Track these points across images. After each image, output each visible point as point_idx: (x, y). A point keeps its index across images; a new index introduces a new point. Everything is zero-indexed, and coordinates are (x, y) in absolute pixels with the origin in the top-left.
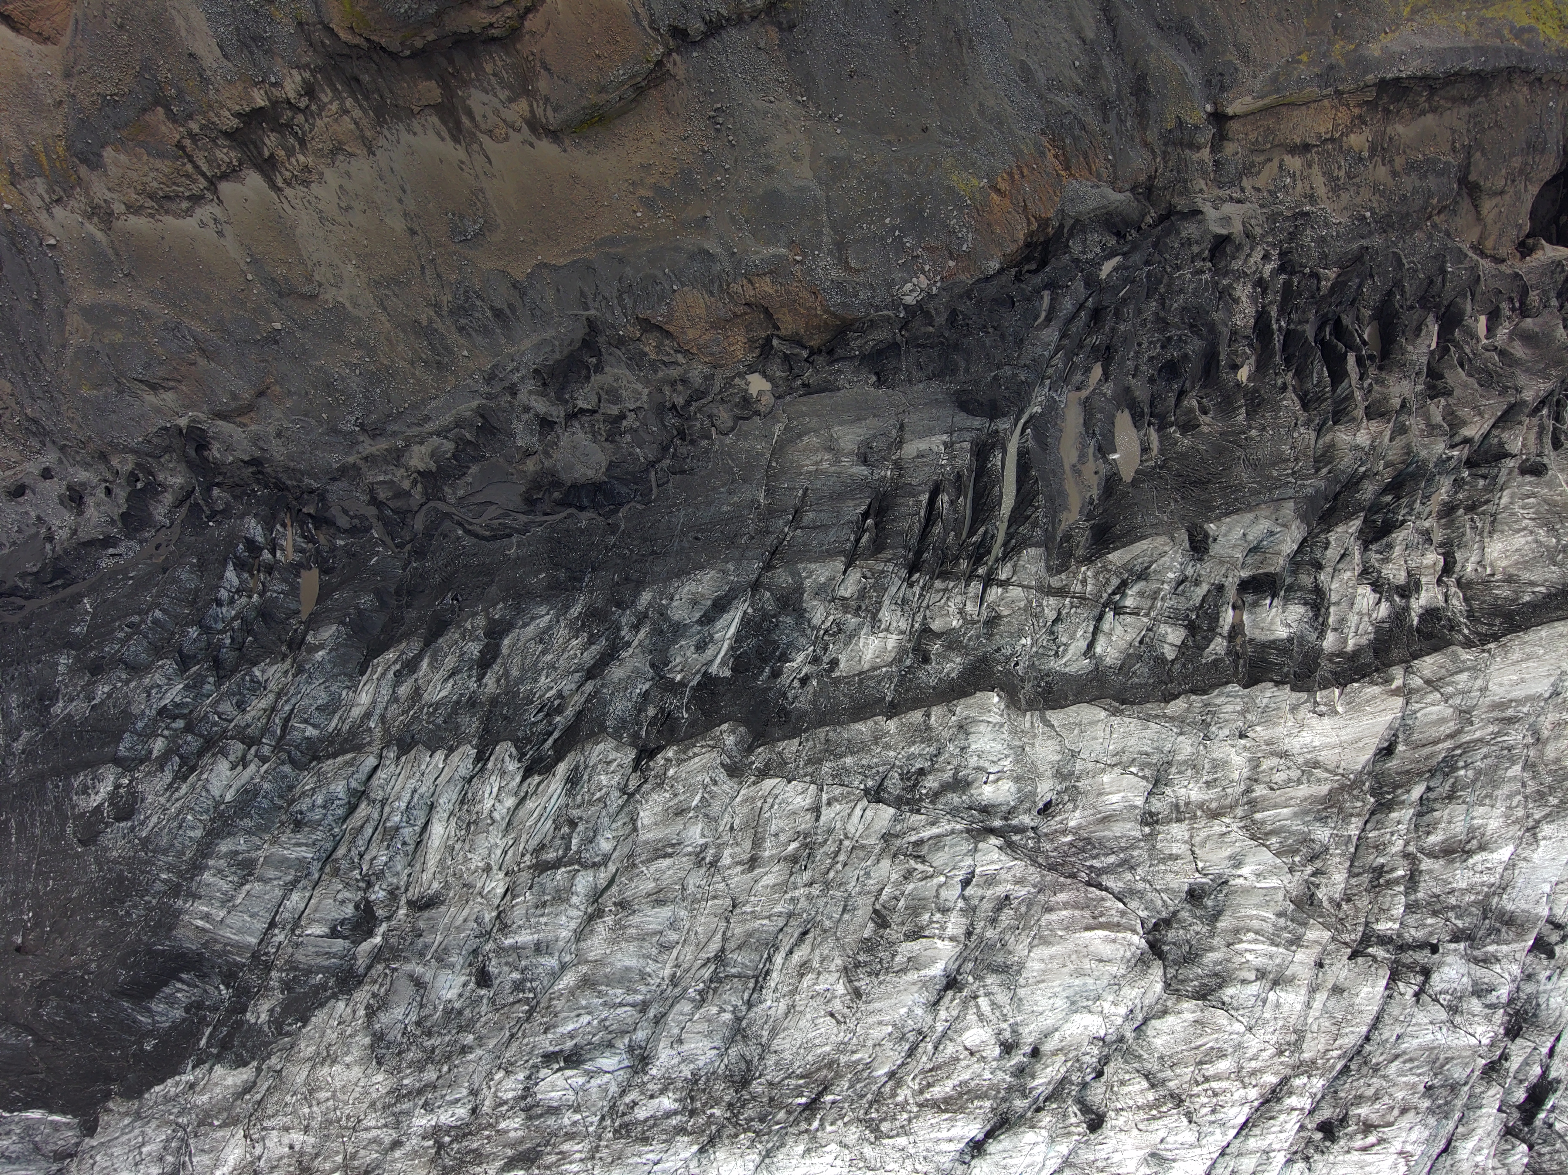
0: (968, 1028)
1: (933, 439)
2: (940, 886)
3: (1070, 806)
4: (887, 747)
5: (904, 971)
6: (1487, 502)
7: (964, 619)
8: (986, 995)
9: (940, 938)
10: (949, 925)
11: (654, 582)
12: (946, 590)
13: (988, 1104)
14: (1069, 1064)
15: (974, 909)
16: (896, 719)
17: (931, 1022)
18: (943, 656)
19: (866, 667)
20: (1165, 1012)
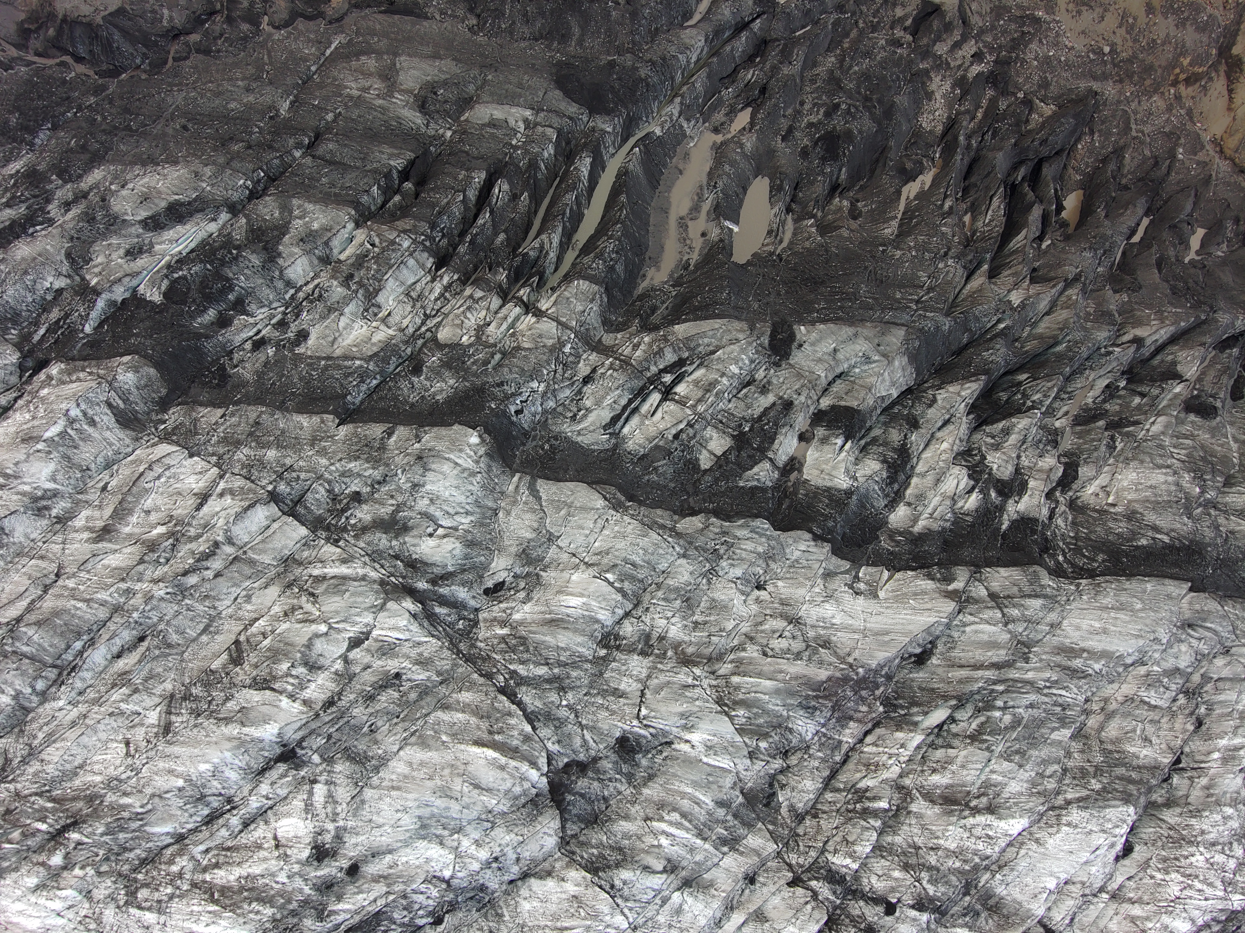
0: (288, 815)
1: (514, 110)
2: (317, 636)
3: (522, 595)
4: (323, 452)
5: (227, 720)
6: (1136, 423)
7: (478, 337)
8: (327, 783)
9: (292, 697)
10: (313, 686)
11: (113, 162)
12: (471, 297)
13: (268, 911)
14: (391, 898)
15: (352, 677)
16: (351, 426)
17: (246, 792)
18: (437, 373)
19: (338, 352)
20: (549, 874)
